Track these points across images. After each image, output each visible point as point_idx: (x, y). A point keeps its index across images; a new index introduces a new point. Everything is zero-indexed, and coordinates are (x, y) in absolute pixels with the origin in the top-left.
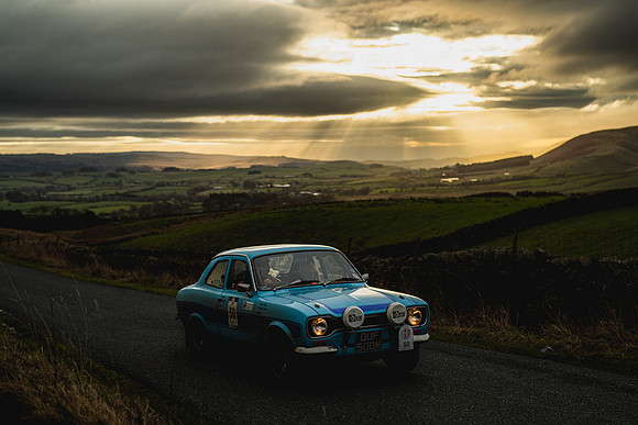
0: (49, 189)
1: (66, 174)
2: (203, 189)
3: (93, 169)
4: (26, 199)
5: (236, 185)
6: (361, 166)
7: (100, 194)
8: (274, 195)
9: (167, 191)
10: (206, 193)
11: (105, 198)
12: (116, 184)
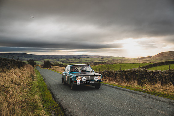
0: (68, 61)
1: (71, 58)
2: (94, 61)
3: (76, 58)
4: (65, 62)
5: (99, 60)
6: (121, 58)
7: (76, 62)
8: (106, 62)
9: (87, 61)
10: (94, 62)
11: (77, 62)
12: (79, 60)
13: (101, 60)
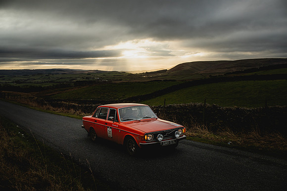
0: (28, 80)
2: (74, 79)
6: (119, 73)
7: (43, 81)
9: (63, 80)
13: (87, 78)
